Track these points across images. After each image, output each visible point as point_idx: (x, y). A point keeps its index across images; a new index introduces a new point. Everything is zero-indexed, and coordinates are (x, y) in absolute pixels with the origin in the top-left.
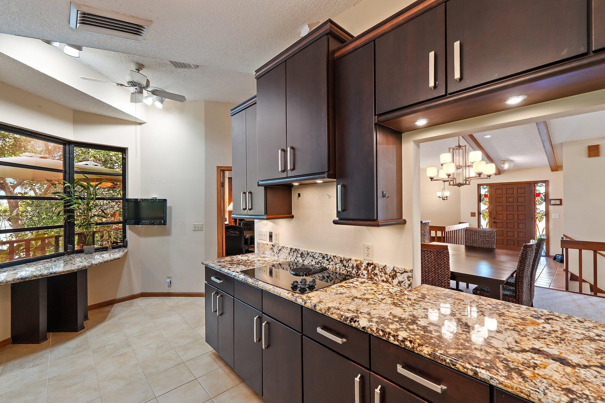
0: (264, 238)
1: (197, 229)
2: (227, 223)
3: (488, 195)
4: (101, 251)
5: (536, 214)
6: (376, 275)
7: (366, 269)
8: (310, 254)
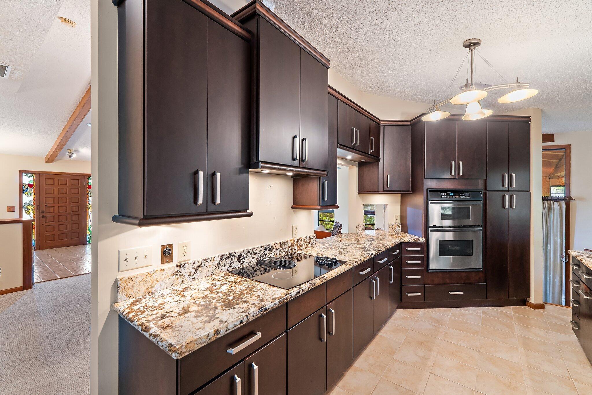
3: (34, 184)
5: (88, 205)
6: (302, 245)
8: (251, 251)
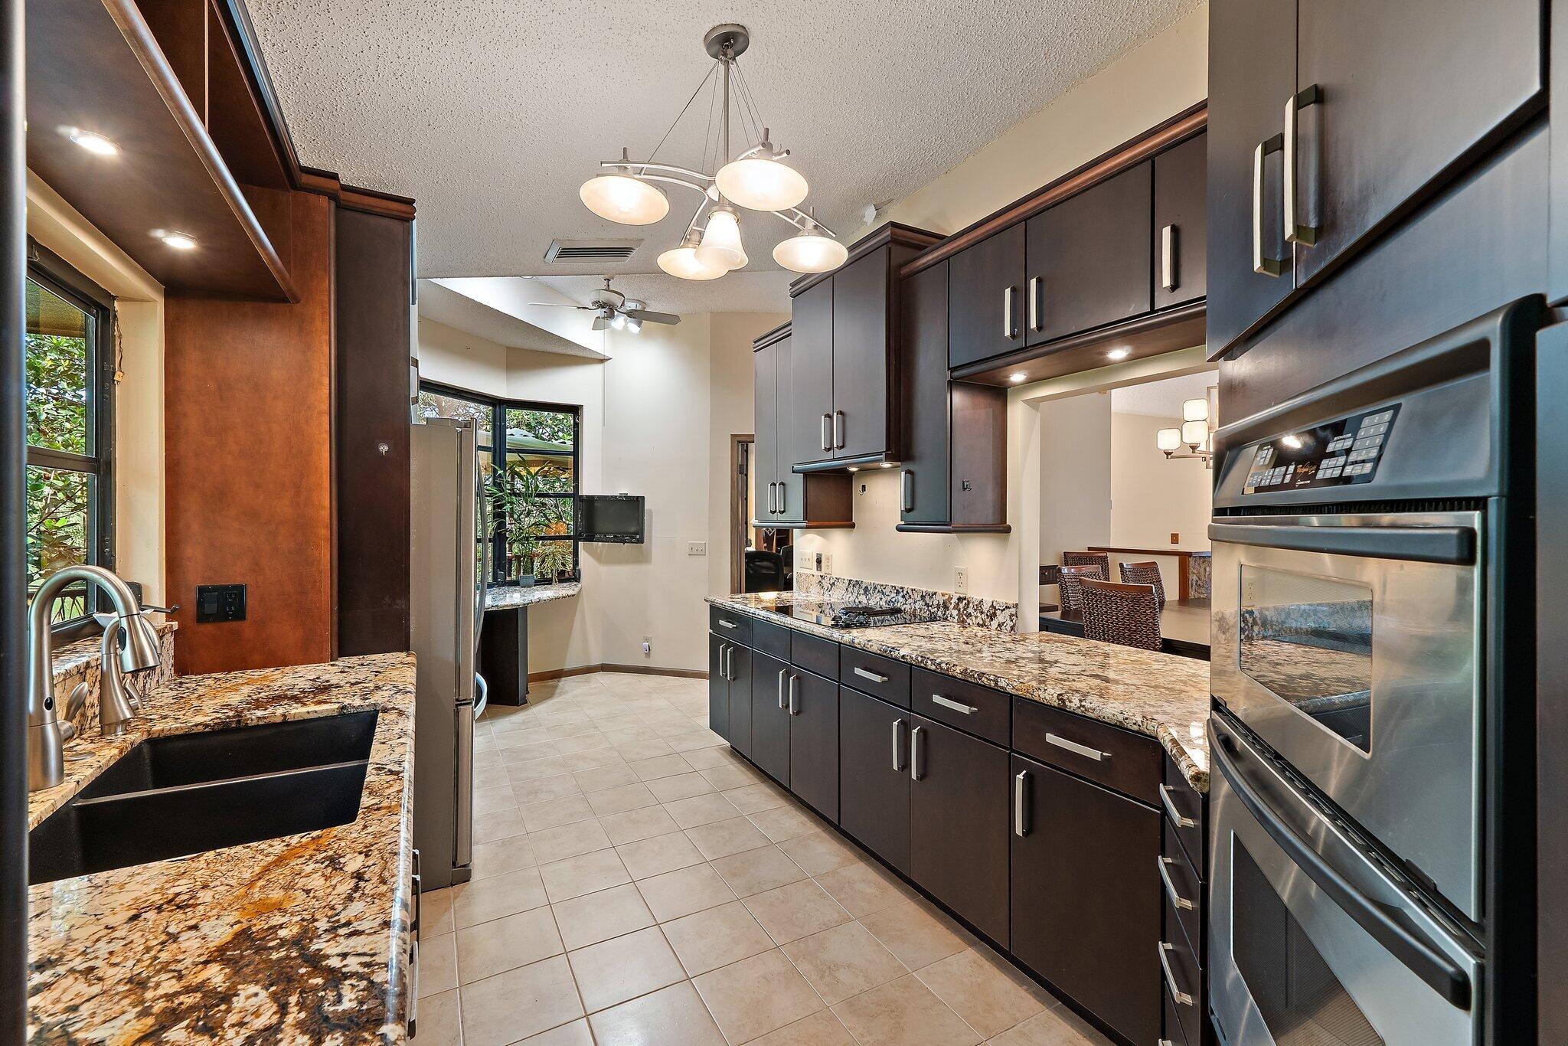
0: (808, 564)
1: (695, 552)
2: (752, 549)
4: (544, 584)
6: (970, 615)
7: (956, 607)
8: (879, 587)
